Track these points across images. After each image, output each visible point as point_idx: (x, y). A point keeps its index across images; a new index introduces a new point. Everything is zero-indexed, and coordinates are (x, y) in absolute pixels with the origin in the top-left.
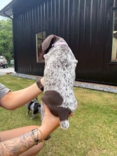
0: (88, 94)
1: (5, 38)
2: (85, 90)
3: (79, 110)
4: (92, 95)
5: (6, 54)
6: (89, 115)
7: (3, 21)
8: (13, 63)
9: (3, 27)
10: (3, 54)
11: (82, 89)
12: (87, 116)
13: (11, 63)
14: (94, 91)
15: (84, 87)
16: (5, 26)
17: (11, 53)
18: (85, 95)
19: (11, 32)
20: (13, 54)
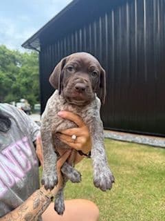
0: (147, 154)
1: (27, 75)
2: (142, 147)
3: (136, 177)
4: (153, 154)
5: (28, 97)
6: (150, 185)
7: (25, 53)
8: (39, 108)
9: (26, 61)
10: (24, 97)
11: (138, 145)
12: (148, 187)
13: (35, 108)
14: (156, 149)
15: (140, 142)
16: (29, 60)
17: (36, 95)
18: (142, 154)
19: (37, 67)
20: (38, 97)
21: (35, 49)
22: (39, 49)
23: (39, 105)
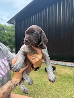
0: (64, 69)
1: (9, 36)
2: (61, 66)
4: (66, 69)
5: (10, 45)
7: (9, 26)
8: (15, 50)
10: (8, 45)
11: (59, 66)
12: (64, 83)
13: (13, 50)
14: (67, 67)
15: (60, 64)
16: (10, 29)
17: (13, 45)
18: (61, 69)
19: (14, 32)
20: (14, 45)
21: (13, 24)
22: (15, 24)
23: (15, 49)
